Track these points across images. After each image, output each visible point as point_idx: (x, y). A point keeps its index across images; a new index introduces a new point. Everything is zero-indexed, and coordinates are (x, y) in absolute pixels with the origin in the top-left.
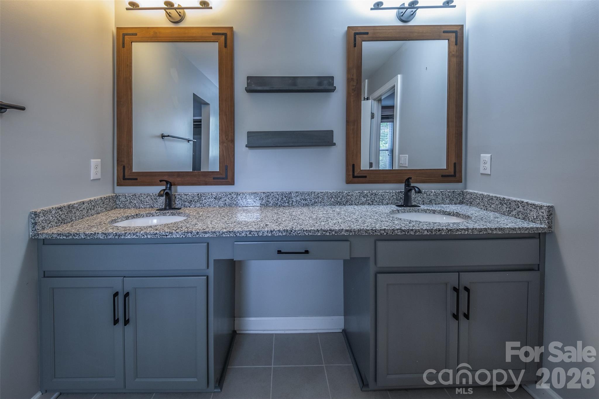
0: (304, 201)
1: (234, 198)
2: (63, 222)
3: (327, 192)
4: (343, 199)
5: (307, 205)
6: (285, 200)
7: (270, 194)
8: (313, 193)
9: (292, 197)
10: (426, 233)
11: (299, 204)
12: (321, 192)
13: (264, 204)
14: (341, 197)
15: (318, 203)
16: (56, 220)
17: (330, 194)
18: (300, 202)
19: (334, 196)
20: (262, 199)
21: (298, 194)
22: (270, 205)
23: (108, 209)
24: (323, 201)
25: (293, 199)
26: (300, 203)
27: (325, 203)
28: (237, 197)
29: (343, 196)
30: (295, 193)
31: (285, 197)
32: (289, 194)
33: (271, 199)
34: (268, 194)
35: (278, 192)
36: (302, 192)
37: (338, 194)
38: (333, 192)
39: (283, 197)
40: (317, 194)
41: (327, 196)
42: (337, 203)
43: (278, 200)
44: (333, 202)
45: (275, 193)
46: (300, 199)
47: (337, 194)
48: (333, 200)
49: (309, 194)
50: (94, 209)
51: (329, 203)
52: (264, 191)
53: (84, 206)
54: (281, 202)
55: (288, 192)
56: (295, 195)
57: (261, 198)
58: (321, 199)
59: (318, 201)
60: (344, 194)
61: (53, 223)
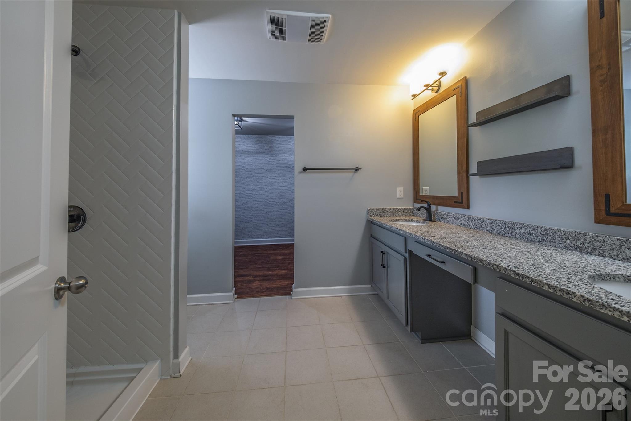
0: (529, 235)
1: (467, 220)
2: (380, 215)
3: (560, 230)
4: (587, 244)
5: (532, 241)
6: (508, 230)
7: (494, 222)
8: (539, 227)
9: (515, 228)
10: (546, 288)
11: (522, 237)
12: (550, 229)
13: (489, 230)
14: (582, 240)
15: (547, 241)
16: (376, 214)
17: (564, 233)
18: (524, 235)
19: (570, 238)
20: (488, 225)
21: (521, 225)
22: (494, 232)
23: (407, 215)
24: (553, 241)
25: (516, 230)
26: (524, 237)
27: (556, 243)
28: (469, 220)
29: (585, 240)
30: (518, 225)
31: (508, 227)
32: (512, 224)
33: (495, 227)
34: (492, 221)
35: (501, 220)
36: (526, 225)
37: (577, 235)
38: (569, 232)
39: (506, 227)
40: (545, 230)
41: (560, 235)
42: (576, 248)
43: (501, 229)
44: (568, 244)
45: (498, 222)
46: (524, 232)
47: (575, 235)
48: (568, 242)
49: (536, 228)
50: (397, 213)
51: (562, 245)
52: (489, 218)
53: (391, 211)
54: (504, 232)
55: (510, 223)
56: (518, 227)
57: (486, 224)
58: (551, 237)
59: (546, 239)
60: (588, 237)
61: (375, 215)
